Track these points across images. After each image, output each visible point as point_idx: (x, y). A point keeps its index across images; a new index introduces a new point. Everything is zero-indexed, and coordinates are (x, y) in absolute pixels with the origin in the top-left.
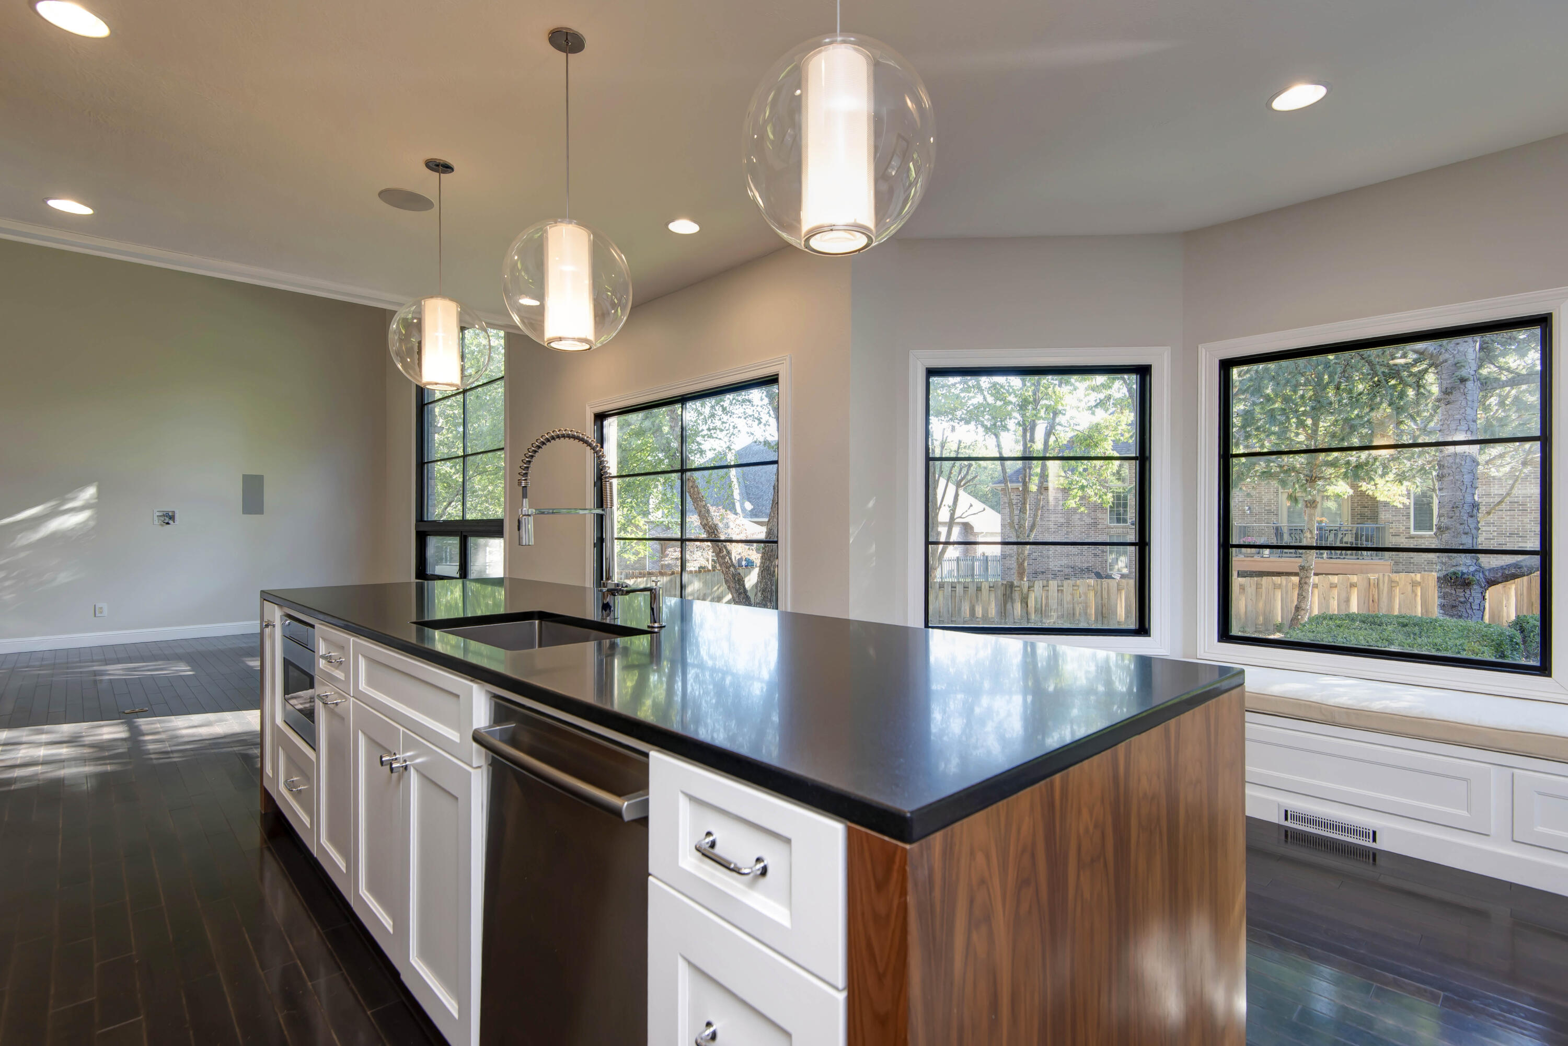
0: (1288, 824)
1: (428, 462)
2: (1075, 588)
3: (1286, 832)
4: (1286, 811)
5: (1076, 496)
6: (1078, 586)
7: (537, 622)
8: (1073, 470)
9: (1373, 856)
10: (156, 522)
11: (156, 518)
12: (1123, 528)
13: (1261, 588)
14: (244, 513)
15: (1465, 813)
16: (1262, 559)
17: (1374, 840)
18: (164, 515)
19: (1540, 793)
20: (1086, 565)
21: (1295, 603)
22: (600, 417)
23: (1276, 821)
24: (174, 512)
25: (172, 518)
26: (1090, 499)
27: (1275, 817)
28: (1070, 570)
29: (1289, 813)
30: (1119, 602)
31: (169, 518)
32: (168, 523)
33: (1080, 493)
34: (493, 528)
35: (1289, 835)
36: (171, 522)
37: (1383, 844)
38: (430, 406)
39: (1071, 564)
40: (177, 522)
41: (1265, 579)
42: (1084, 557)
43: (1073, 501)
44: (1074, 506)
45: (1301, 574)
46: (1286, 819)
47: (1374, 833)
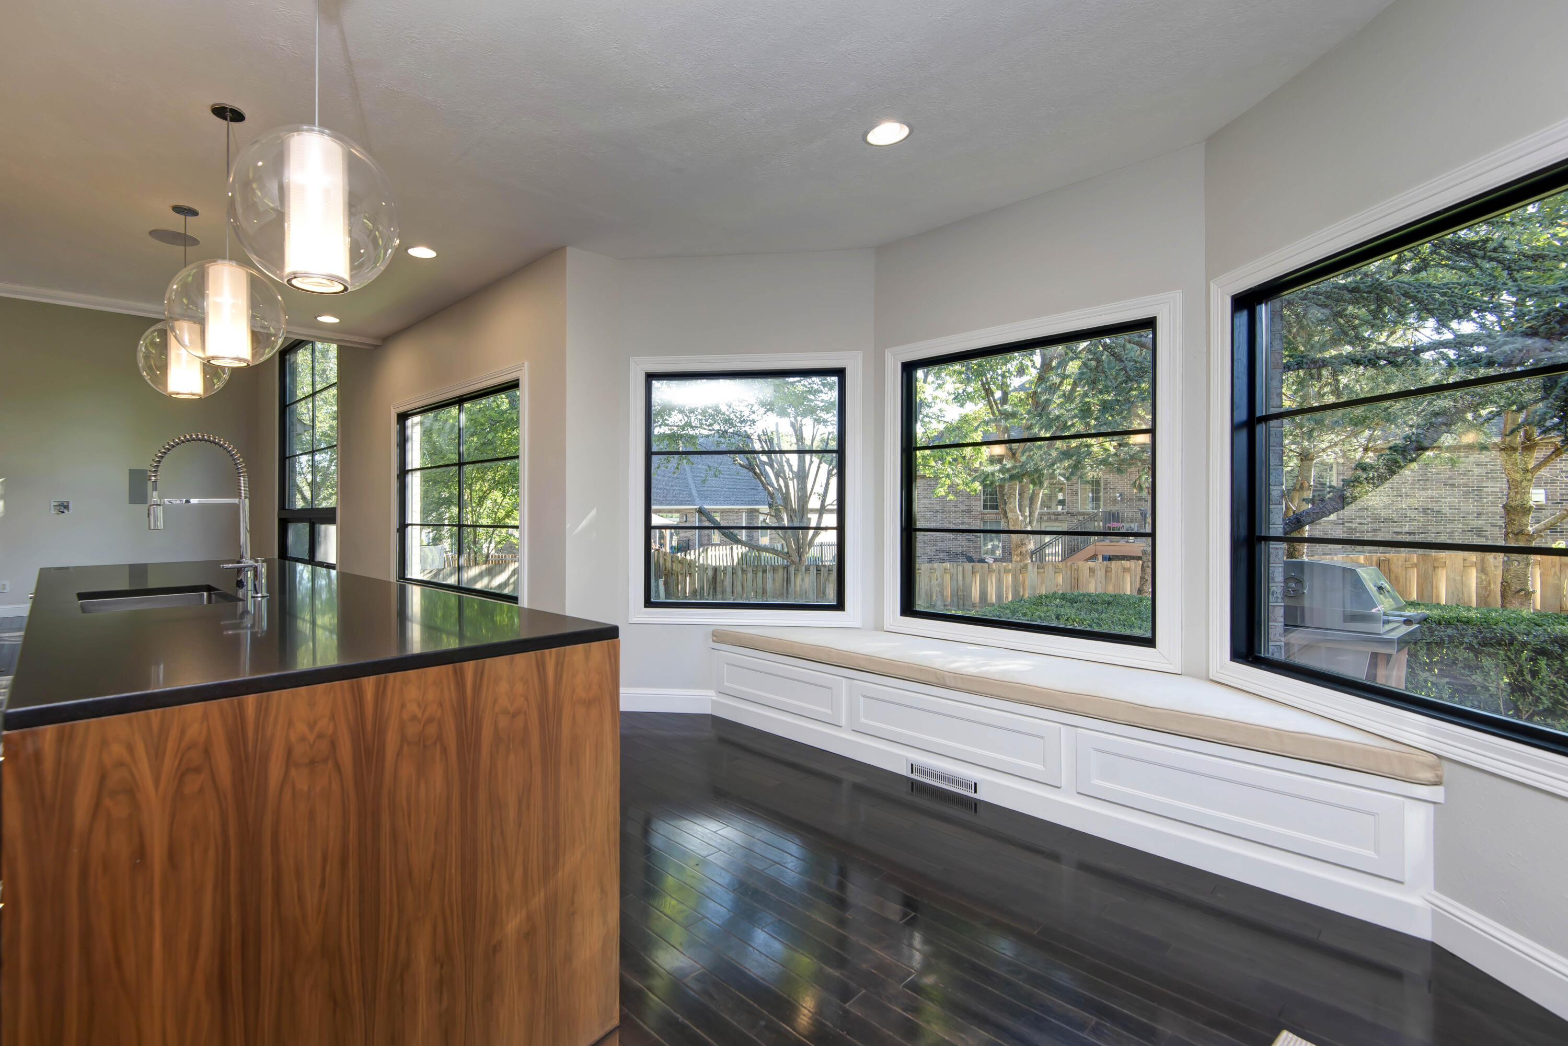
0: (913, 776)
1: (289, 457)
2: (932, 571)
3: (912, 783)
4: (912, 765)
5: (945, 485)
6: (935, 569)
7: (205, 594)
8: (942, 459)
9: (974, 805)
10: (53, 511)
11: (52, 508)
12: (996, 514)
13: (1111, 572)
14: (130, 502)
15: (1041, 767)
16: (1128, 544)
17: (976, 792)
18: (59, 505)
19: (1096, 750)
20: (960, 550)
21: (1138, 586)
22: (403, 417)
23: (905, 774)
24: (68, 502)
25: (67, 507)
26: (959, 488)
27: (904, 771)
28: (945, 554)
29: (914, 767)
30: (973, 584)
31: (63, 507)
32: (63, 512)
33: (948, 482)
34: (328, 516)
35: (916, 787)
36: (65, 511)
37: (983, 795)
38: (294, 406)
39: (946, 548)
40: (71, 511)
41: (1114, 562)
42: (960, 542)
43: (942, 490)
44: (944, 494)
45: (1144, 558)
46: (912, 772)
47: (975, 784)
